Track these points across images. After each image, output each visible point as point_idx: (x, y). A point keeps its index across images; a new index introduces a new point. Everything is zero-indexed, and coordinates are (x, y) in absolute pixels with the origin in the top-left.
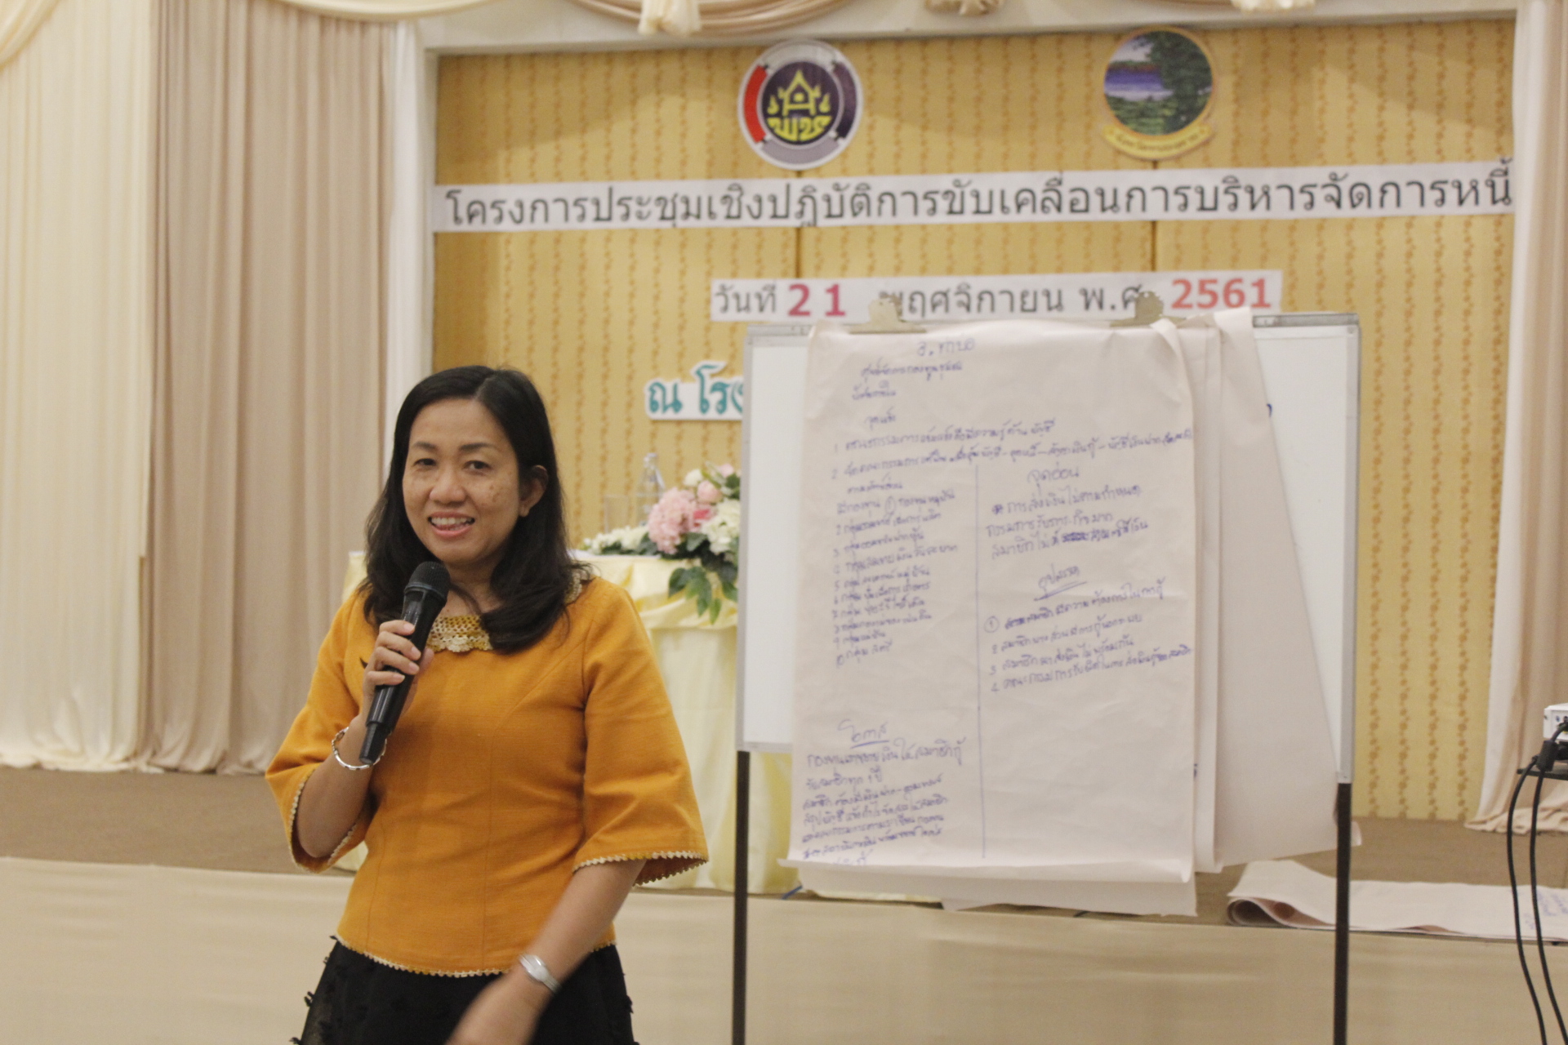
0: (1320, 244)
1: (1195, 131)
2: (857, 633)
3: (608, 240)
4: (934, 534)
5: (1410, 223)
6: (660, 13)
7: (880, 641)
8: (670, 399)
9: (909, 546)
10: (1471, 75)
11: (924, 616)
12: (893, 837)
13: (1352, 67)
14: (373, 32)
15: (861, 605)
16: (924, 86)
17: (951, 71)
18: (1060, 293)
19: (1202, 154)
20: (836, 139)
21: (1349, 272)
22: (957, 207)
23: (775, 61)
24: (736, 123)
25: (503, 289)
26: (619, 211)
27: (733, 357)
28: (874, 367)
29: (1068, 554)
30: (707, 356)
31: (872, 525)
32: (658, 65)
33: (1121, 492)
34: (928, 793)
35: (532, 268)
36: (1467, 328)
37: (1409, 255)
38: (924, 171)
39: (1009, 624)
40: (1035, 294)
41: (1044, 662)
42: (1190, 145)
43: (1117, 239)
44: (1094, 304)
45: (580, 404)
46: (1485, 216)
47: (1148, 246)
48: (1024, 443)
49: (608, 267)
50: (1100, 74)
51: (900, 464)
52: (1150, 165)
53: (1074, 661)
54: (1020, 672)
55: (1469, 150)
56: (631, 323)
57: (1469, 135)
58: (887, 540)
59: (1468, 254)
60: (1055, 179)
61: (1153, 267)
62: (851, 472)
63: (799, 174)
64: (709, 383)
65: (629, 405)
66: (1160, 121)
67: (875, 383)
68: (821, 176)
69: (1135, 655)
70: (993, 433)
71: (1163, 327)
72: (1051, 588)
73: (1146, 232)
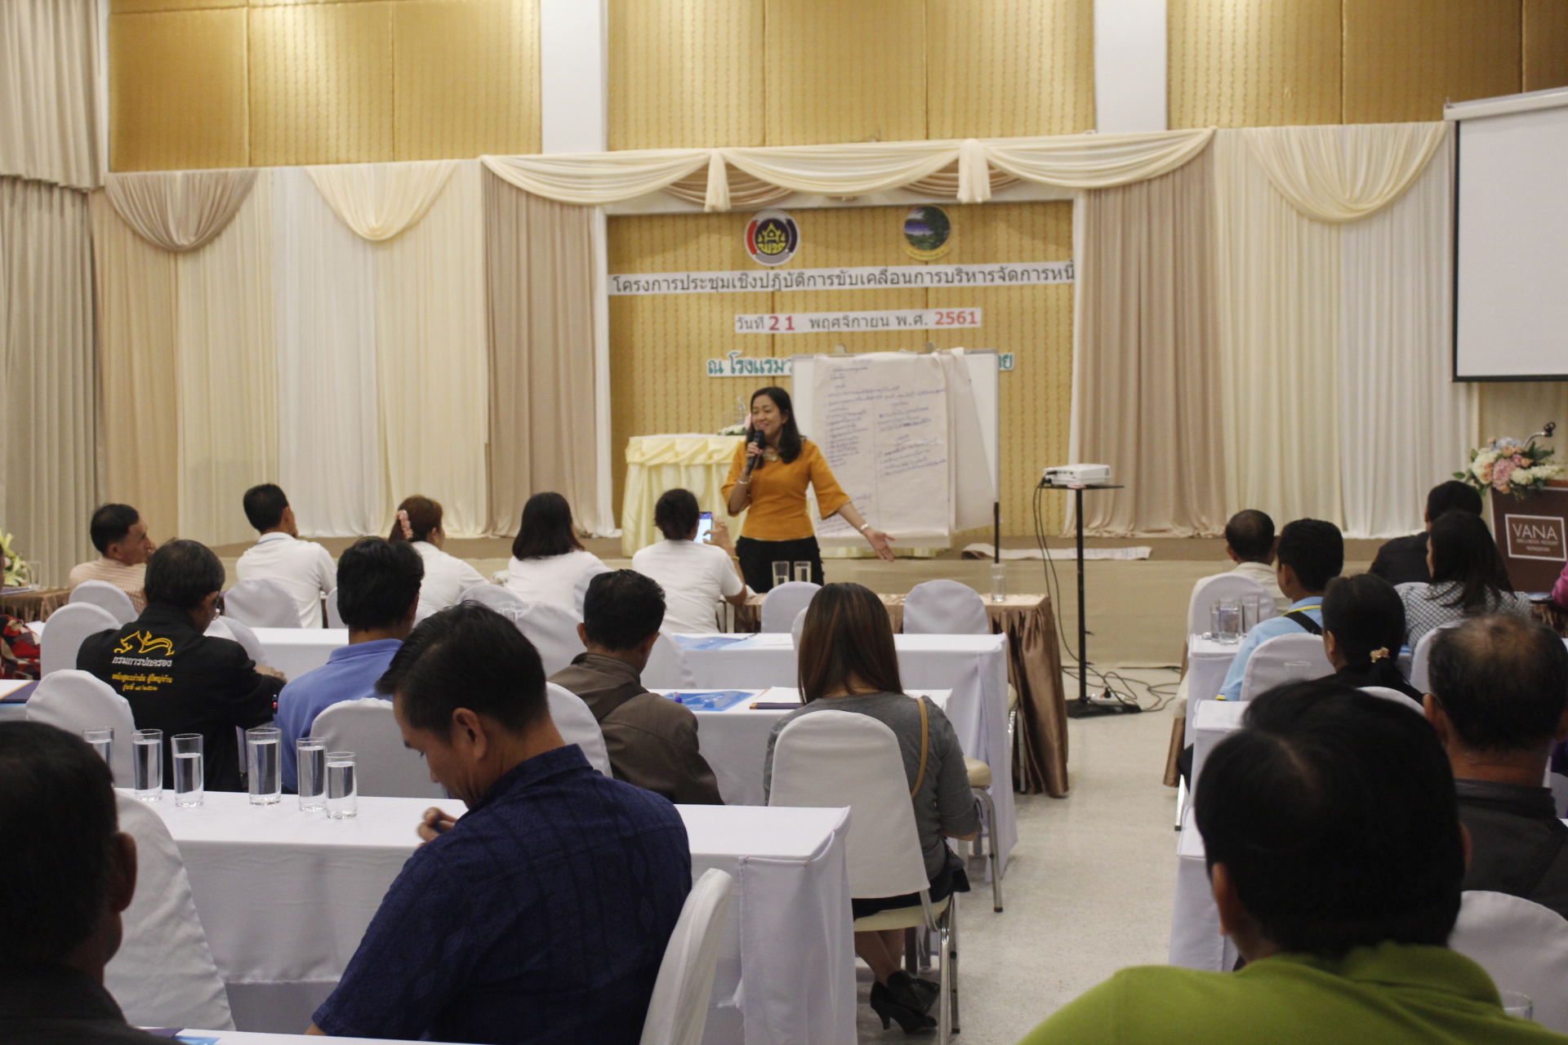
0: (997, 296)
1: (943, 249)
2: (834, 459)
3: (688, 298)
4: (860, 425)
5: (1034, 287)
6: (714, 203)
8: (718, 368)
10: (1056, 225)
11: (857, 453)
13: (1008, 222)
14: (585, 210)
15: (835, 449)
16: (826, 230)
19: (946, 259)
20: (788, 253)
21: (1009, 308)
23: (761, 218)
24: (743, 246)
25: (641, 320)
27: (745, 349)
28: (837, 369)
29: (904, 431)
30: (734, 348)
31: (838, 422)
32: (707, 221)
33: (922, 409)
35: (654, 311)
36: (1058, 331)
37: (1034, 301)
38: (827, 267)
39: (886, 454)
41: (898, 466)
42: (941, 255)
43: (911, 295)
46: (1064, 284)
47: (925, 298)
48: (889, 394)
49: (688, 310)
50: (902, 225)
51: (847, 402)
52: (924, 263)
53: (908, 466)
54: (890, 470)
55: (1057, 257)
56: (699, 335)
57: (1057, 250)
58: (843, 427)
59: (1057, 300)
61: (927, 308)
62: (831, 404)
63: (772, 268)
64: (735, 360)
65: (700, 371)
66: (928, 244)
67: (838, 374)
68: (782, 269)
69: (928, 463)
70: (879, 391)
71: (935, 355)
72: (900, 442)
73: (924, 292)
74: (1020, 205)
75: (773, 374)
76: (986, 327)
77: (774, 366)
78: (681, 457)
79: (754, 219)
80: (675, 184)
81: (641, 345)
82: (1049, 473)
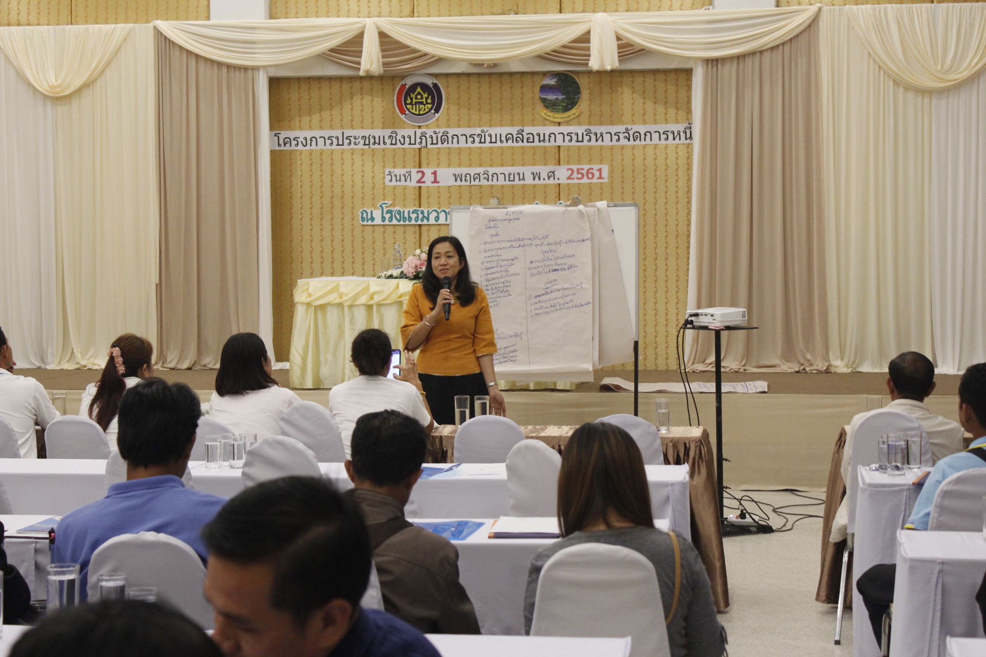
0: (622, 155)
1: (574, 111)
3: (342, 153)
4: (512, 270)
5: (656, 146)
6: (369, 68)
7: (496, 303)
8: (369, 217)
9: (504, 274)
10: (677, 91)
11: (509, 295)
12: (501, 363)
13: (633, 87)
14: (250, 72)
16: (469, 93)
17: (479, 87)
18: (523, 173)
19: (578, 120)
20: (434, 114)
21: (633, 165)
22: (483, 140)
23: (409, 82)
24: (394, 107)
25: (300, 173)
26: (346, 142)
27: (394, 200)
28: (492, 219)
29: (553, 276)
30: (384, 199)
31: (493, 268)
32: (361, 83)
33: (569, 256)
34: (512, 349)
35: (311, 165)
36: (677, 187)
37: (655, 159)
38: (469, 127)
39: (536, 297)
40: (514, 174)
41: (546, 308)
42: (572, 117)
43: (545, 153)
44: (537, 178)
45: (332, 219)
46: (683, 144)
47: (557, 155)
48: (539, 242)
49: (342, 164)
50: (537, 89)
51: (501, 249)
52: (557, 124)
53: (556, 307)
54: (539, 311)
55: (677, 119)
56: (353, 186)
57: (677, 114)
58: (497, 272)
59: (677, 158)
60: (521, 130)
61: (559, 165)
62: (485, 251)
63: (420, 127)
64: (385, 210)
65: (353, 219)
66: (561, 107)
67: (492, 224)
68: (429, 128)
69: (574, 305)
70: (530, 239)
71: (581, 207)
72: (548, 286)
73: (556, 150)
74: (643, 72)
75: (420, 222)
76: (612, 182)
77: (421, 216)
78: (344, 299)
79: (403, 82)
80: (332, 50)
81: (300, 195)
82: (691, 316)
